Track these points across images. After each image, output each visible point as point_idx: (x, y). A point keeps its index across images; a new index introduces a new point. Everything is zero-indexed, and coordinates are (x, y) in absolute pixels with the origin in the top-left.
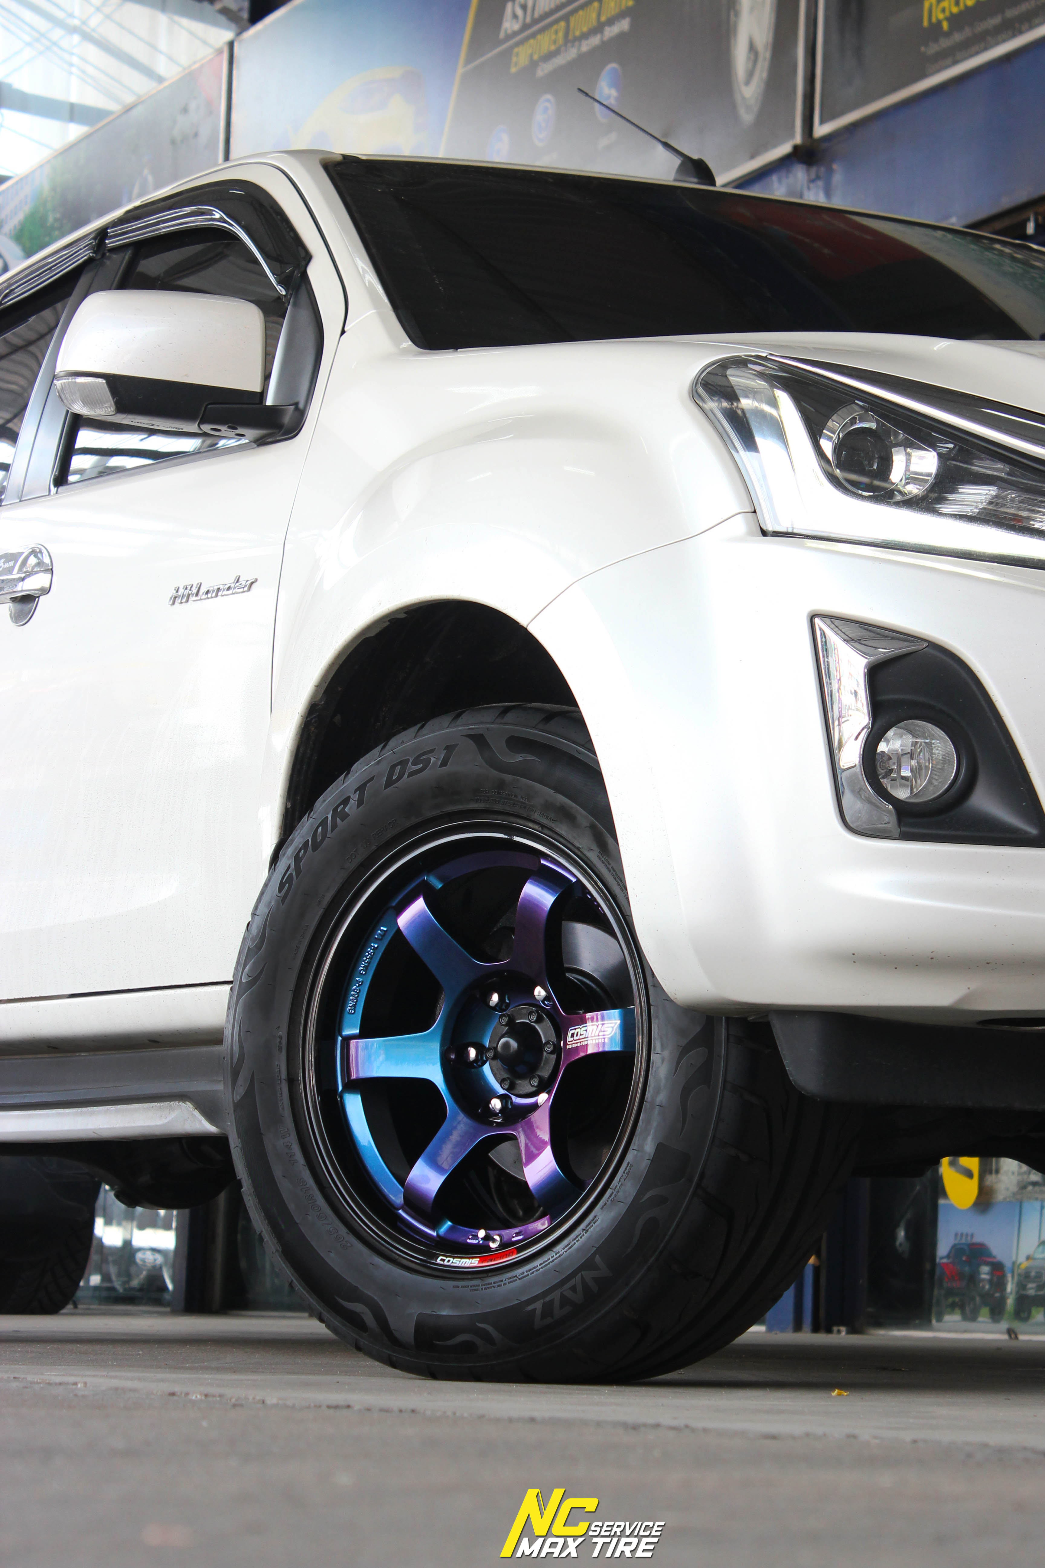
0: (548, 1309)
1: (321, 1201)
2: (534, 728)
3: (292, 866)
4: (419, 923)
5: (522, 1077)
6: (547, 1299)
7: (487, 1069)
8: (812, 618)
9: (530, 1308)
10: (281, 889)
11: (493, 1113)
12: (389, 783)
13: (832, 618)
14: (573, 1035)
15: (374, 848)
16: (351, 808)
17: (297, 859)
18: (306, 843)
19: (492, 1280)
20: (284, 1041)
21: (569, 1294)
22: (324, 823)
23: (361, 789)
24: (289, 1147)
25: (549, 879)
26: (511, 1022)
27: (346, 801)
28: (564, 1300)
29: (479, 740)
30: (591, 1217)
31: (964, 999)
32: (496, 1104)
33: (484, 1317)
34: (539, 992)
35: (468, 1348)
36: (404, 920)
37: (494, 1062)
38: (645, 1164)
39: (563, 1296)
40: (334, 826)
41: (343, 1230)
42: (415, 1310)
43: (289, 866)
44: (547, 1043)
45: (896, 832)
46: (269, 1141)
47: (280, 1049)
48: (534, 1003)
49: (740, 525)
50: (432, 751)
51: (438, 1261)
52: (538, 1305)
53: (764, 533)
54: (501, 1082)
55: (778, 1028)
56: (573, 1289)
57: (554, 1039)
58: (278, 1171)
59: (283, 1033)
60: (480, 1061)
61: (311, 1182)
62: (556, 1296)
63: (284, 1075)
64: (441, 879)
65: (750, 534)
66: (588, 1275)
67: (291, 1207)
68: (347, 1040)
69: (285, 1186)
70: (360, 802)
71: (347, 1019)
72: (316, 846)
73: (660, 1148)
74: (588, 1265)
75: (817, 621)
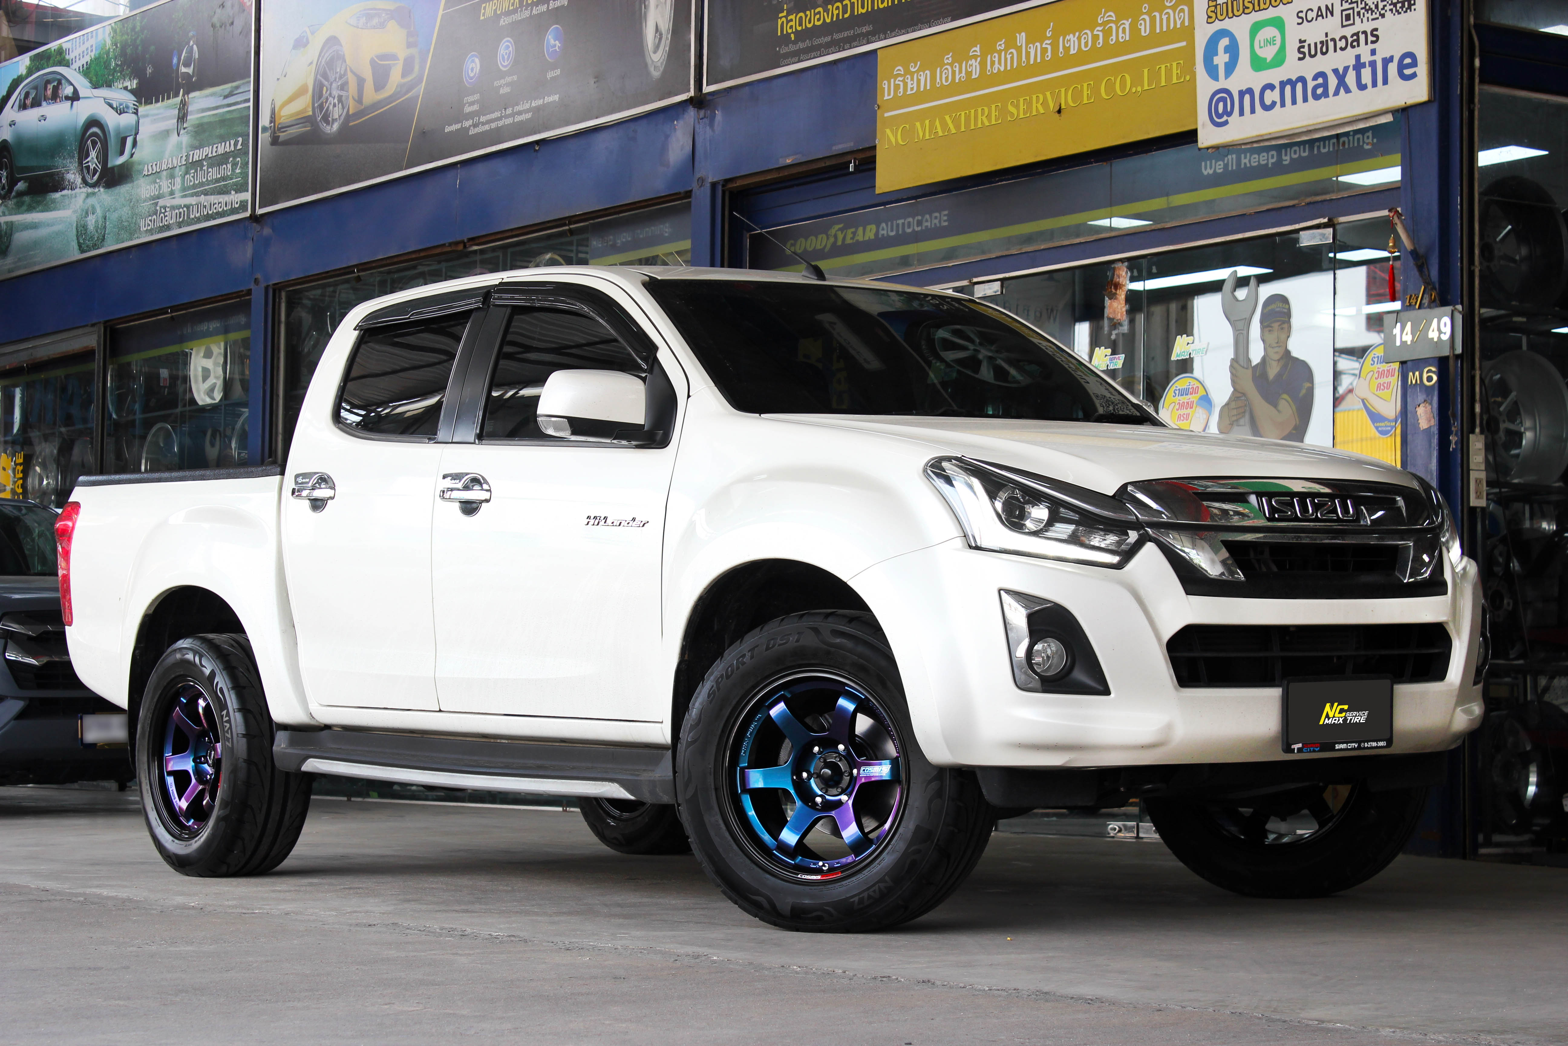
0: (861, 901)
1: (735, 847)
2: (844, 626)
3: (715, 686)
4: (782, 714)
5: (832, 787)
6: (861, 896)
7: (812, 782)
8: (999, 591)
9: (852, 900)
10: (708, 697)
11: (817, 804)
12: (768, 649)
13: (1008, 592)
14: (864, 770)
15: (759, 679)
16: (747, 659)
17: (717, 682)
18: (722, 676)
19: (830, 886)
20: (712, 770)
21: (872, 894)
22: (731, 665)
23: (751, 650)
24: (717, 821)
25: (851, 697)
26: (825, 761)
27: (744, 656)
28: (870, 897)
29: (816, 630)
30: (881, 857)
31: (1067, 762)
32: (819, 800)
33: (827, 904)
34: (841, 747)
35: (819, 918)
36: (774, 712)
37: (816, 780)
38: (909, 835)
39: (869, 895)
40: (738, 668)
41: (748, 862)
42: (790, 900)
43: (713, 686)
44: (846, 771)
45: (1041, 689)
46: (706, 818)
47: (711, 774)
48: (837, 752)
49: (959, 543)
50: (791, 634)
51: (799, 876)
52: (856, 899)
53: (970, 547)
54: (821, 790)
55: (979, 775)
56: (874, 891)
57: (848, 770)
58: (712, 833)
59: (711, 766)
60: (809, 778)
61: (729, 838)
62: (865, 895)
63: (713, 787)
64: (790, 692)
65: (964, 547)
66: (882, 885)
67: (720, 850)
68: (743, 770)
69: (716, 840)
70: (752, 657)
71: (741, 759)
72: (728, 677)
73: (918, 828)
74: (881, 880)
75: (1002, 592)
